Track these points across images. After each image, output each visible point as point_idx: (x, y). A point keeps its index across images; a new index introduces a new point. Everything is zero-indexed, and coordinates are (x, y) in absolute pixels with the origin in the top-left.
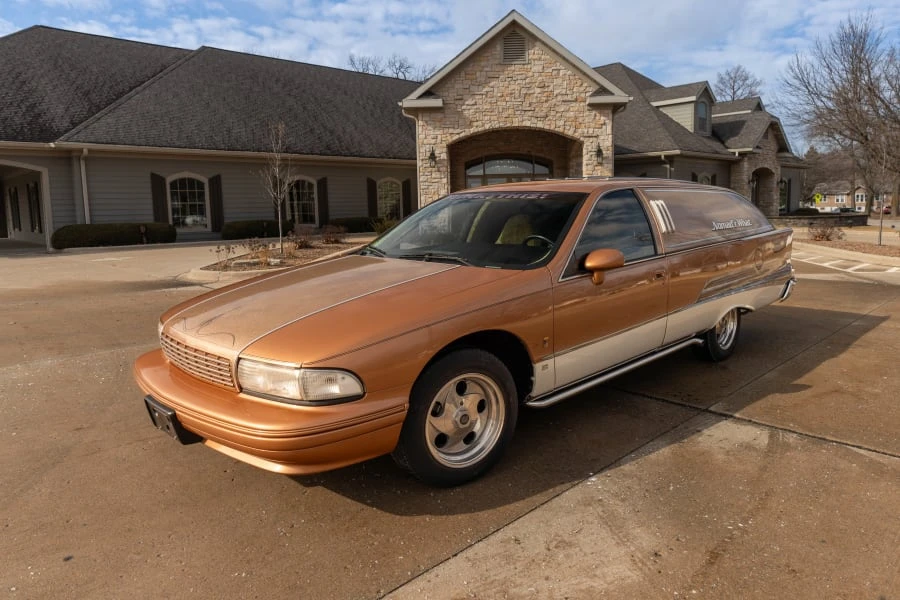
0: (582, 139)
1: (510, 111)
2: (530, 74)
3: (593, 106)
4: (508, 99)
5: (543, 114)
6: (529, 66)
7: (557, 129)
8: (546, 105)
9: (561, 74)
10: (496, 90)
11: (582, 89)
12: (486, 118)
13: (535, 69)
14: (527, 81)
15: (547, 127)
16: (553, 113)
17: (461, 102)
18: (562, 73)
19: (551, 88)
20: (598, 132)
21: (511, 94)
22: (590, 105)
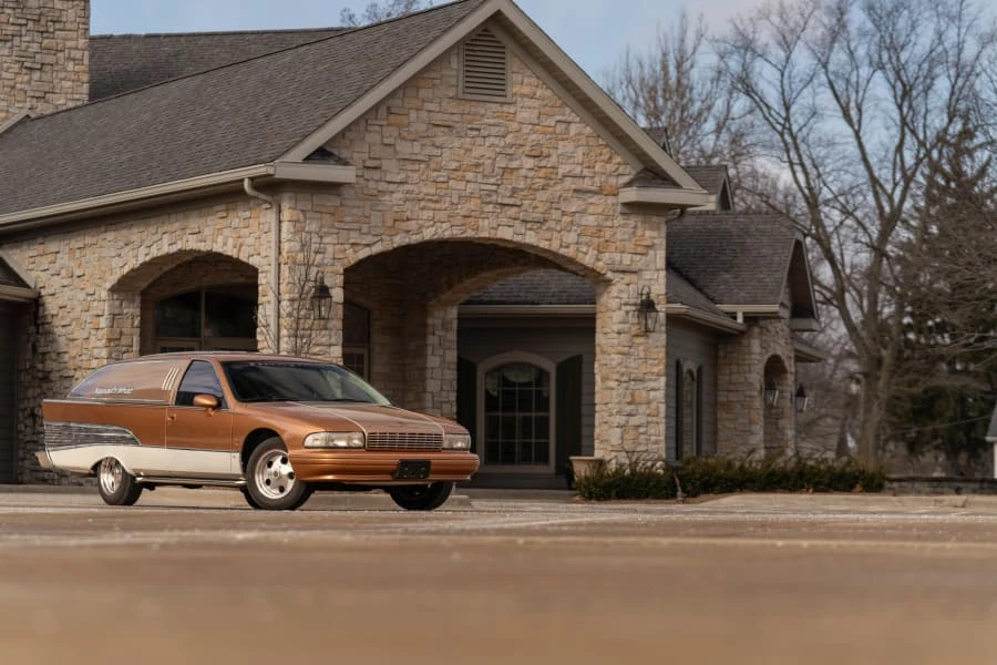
0: (609, 275)
1: (473, 204)
2: (514, 126)
3: (634, 208)
4: (470, 175)
5: (537, 216)
6: (512, 110)
7: (563, 251)
8: (542, 196)
9: (572, 133)
10: (447, 154)
11: (610, 167)
12: (427, 214)
13: (523, 115)
14: (509, 139)
15: (544, 245)
16: (556, 214)
17: (376, 175)
18: (573, 129)
19: (553, 160)
20: (639, 262)
21: (477, 165)
22: (626, 205)
